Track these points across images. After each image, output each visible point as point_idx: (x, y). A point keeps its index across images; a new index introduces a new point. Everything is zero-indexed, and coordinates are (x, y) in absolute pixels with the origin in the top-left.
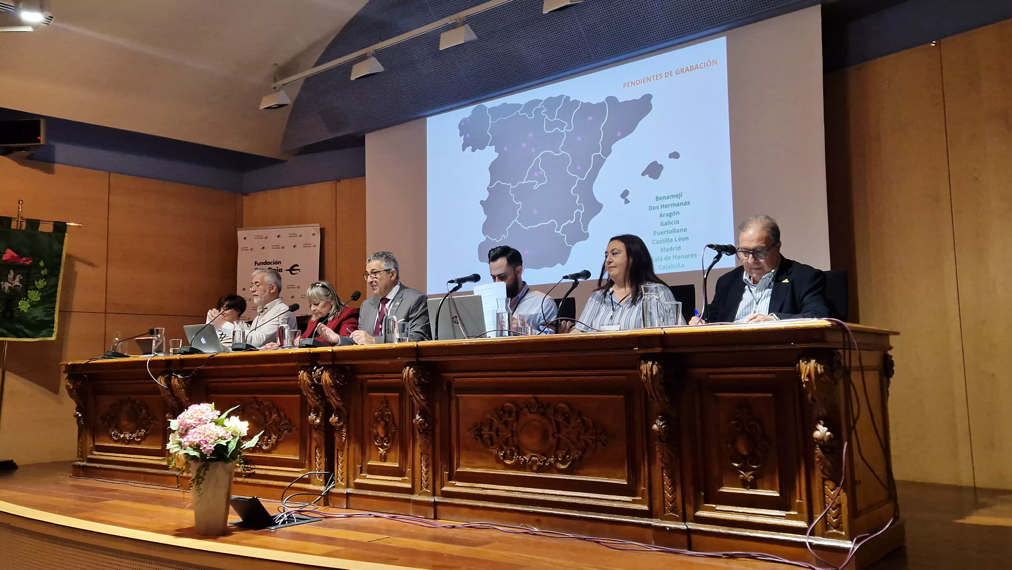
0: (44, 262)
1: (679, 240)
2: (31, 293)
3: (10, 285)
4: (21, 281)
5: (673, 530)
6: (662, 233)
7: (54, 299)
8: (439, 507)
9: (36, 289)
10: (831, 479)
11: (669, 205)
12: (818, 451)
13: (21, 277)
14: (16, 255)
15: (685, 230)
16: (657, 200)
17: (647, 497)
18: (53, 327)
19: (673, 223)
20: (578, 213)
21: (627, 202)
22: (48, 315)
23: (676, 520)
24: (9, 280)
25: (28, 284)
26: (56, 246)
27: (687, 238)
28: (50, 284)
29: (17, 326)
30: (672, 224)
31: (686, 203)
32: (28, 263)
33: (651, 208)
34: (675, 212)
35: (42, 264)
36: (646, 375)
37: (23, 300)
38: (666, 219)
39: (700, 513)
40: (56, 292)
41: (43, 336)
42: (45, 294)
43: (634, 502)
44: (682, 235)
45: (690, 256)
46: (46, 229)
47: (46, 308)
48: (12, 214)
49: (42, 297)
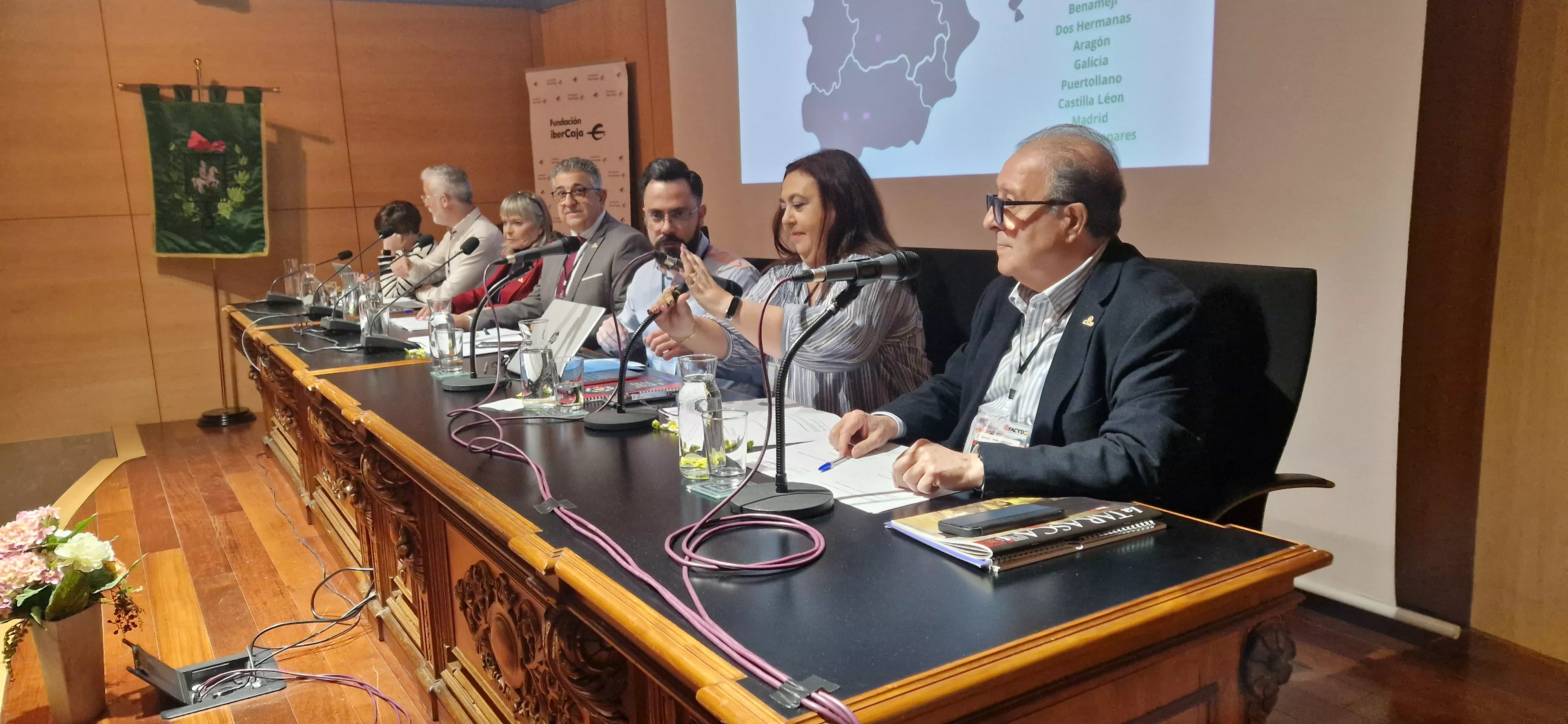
0: (239, 146)
1: (1105, 100)
2: (232, 192)
3: (204, 182)
4: (216, 176)
6: (1077, 84)
7: (260, 198)
9: (238, 185)
11: (1092, 23)
13: (216, 170)
14: (204, 139)
15: (1117, 79)
16: (1071, 13)
18: (264, 238)
19: (1097, 63)
20: (941, 40)
21: (1019, 17)
22: (256, 223)
24: (201, 175)
25: (226, 180)
26: (251, 121)
27: (1119, 98)
28: (254, 177)
29: (221, 237)
30: (1096, 65)
31: (1126, 19)
32: (221, 149)
33: (1061, 30)
34: (1103, 39)
35: (238, 150)
37: (223, 202)
38: (1084, 55)
40: (261, 188)
41: (255, 252)
42: (249, 191)
44: (1112, 89)
45: (1124, 137)
46: (235, 98)
47: (255, 211)
48: (189, 80)
49: (246, 195)
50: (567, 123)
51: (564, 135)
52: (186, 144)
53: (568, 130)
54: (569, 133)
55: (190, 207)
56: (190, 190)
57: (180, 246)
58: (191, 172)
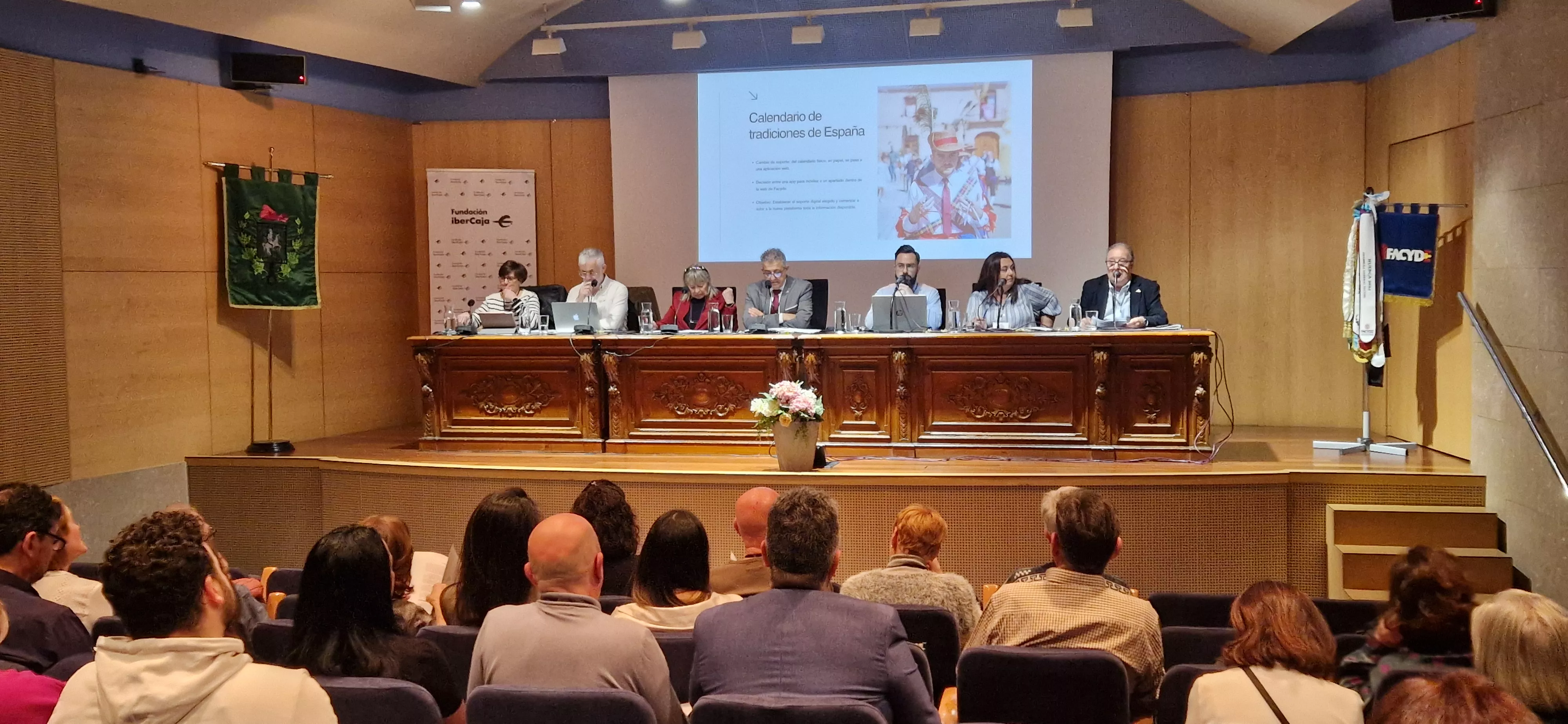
0: (300, 219)
2: (290, 255)
3: (270, 246)
4: (280, 242)
5: (1106, 450)
7: (312, 262)
8: (917, 450)
9: (294, 250)
10: (1200, 415)
12: (1196, 400)
13: (280, 237)
14: (273, 212)
17: (1086, 433)
18: (316, 294)
22: (309, 281)
23: (1106, 444)
24: (269, 241)
25: (286, 245)
26: (310, 200)
28: (307, 243)
29: (281, 293)
32: (284, 221)
35: (298, 222)
36: (1099, 360)
37: (284, 263)
39: (1121, 439)
40: (313, 252)
41: (307, 304)
42: (304, 256)
43: (1076, 436)
46: (298, 180)
47: (306, 272)
48: (263, 163)
49: (299, 259)
50: (472, 213)
51: (469, 222)
52: (258, 214)
53: (474, 218)
54: (473, 221)
55: (260, 267)
56: (261, 253)
57: (248, 299)
58: (260, 239)
